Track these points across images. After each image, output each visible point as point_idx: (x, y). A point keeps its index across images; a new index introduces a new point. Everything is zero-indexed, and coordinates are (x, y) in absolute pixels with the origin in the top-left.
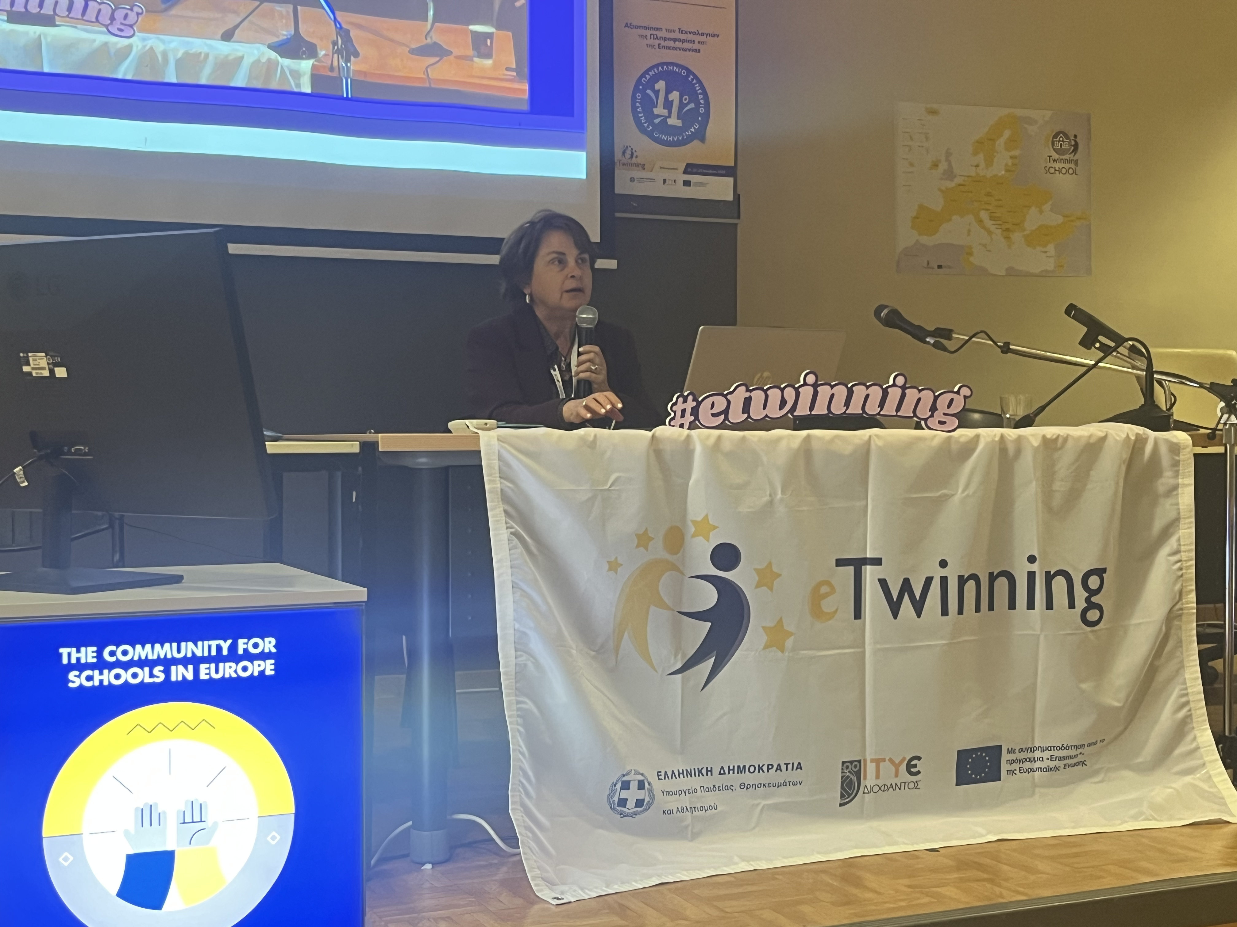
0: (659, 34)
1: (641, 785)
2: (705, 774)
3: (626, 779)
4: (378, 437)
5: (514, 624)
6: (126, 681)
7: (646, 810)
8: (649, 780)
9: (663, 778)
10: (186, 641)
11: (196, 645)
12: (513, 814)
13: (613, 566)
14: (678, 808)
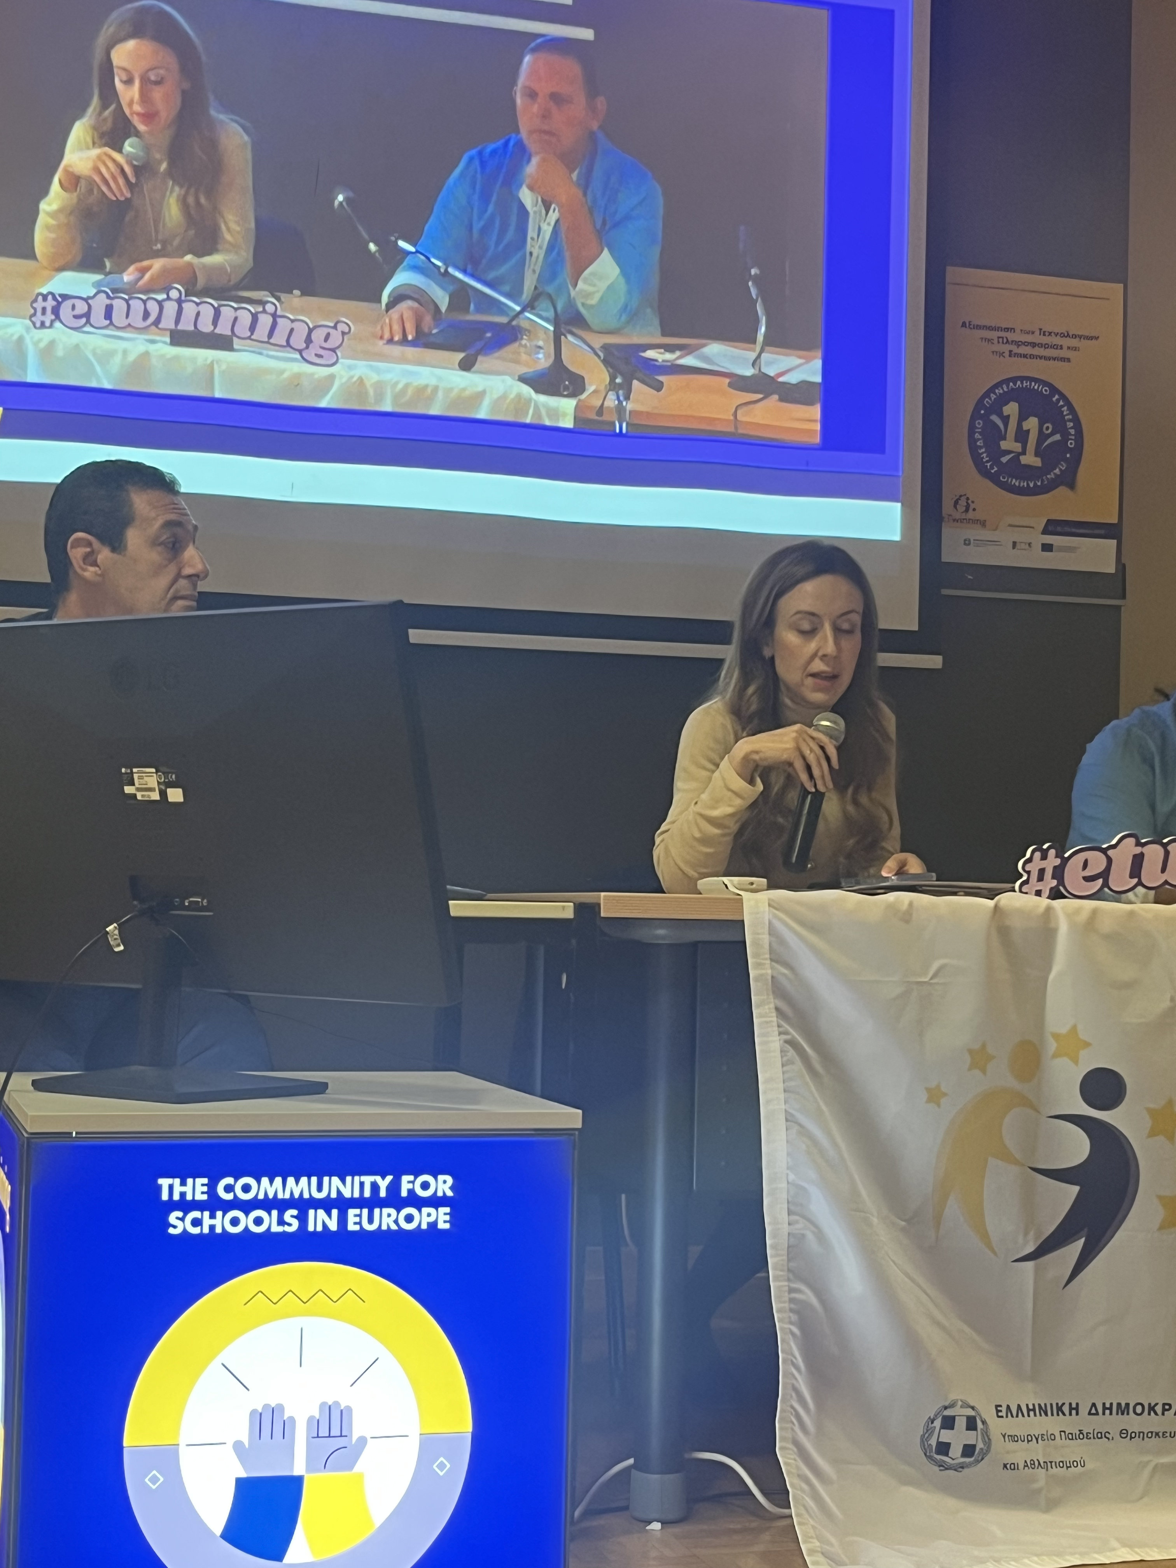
0: (1011, 336)
1: (971, 1424)
2: (1067, 1412)
3: (947, 1413)
4: (599, 897)
5: (787, 1174)
6: (246, 1229)
7: (978, 1462)
8: (984, 1416)
9: (1005, 1416)
10: (330, 1176)
11: (343, 1181)
12: (782, 1456)
13: (935, 1096)
14: (1026, 1462)
